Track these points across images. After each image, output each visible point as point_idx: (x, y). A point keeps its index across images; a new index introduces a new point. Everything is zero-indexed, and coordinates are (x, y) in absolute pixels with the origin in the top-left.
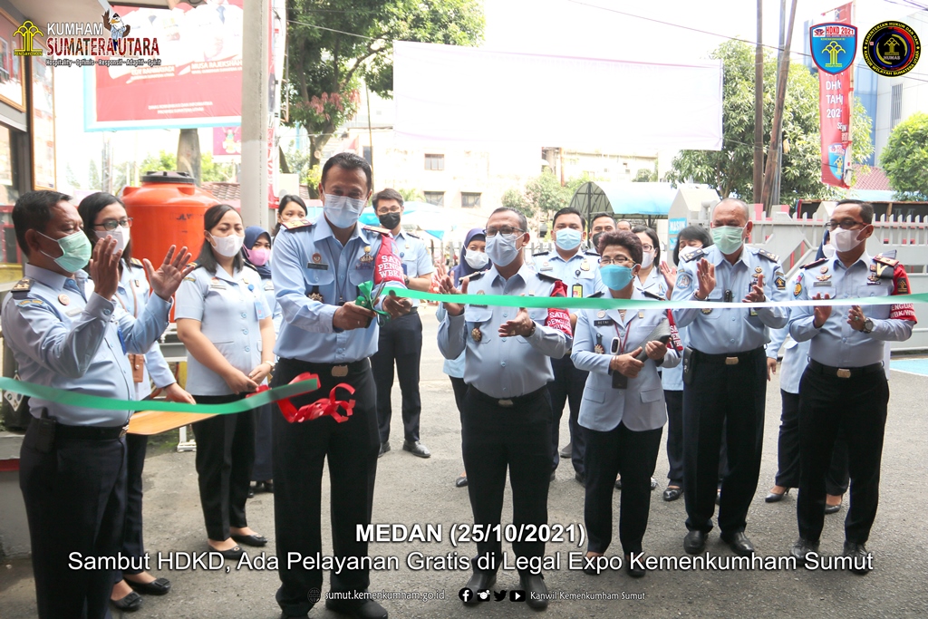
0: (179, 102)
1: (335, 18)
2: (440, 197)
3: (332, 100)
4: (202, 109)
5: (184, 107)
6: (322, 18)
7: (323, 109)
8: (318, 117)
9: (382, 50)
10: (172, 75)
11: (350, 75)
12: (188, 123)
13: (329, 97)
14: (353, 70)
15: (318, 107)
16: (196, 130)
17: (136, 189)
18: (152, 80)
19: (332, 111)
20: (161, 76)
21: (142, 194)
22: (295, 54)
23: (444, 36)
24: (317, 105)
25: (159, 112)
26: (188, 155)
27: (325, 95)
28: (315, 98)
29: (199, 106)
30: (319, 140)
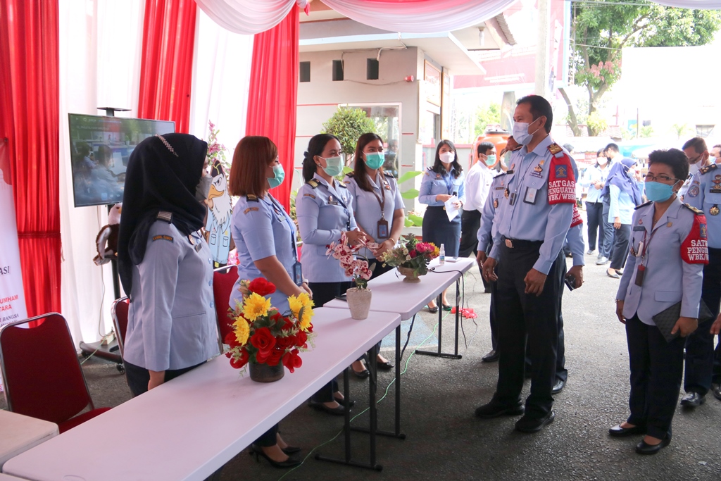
0: (504, 75)
1: (608, 10)
2: (710, 129)
3: (606, 66)
4: (518, 79)
5: (506, 78)
6: (599, 11)
7: (599, 73)
8: (595, 79)
9: (645, 26)
10: (499, 58)
11: (620, 47)
12: (508, 88)
13: (604, 64)
14: (623, 44)
15: (596, 72)
16: (514, 92)
17: (483, 138)
18: (487, 62)
19: (606, 74)
20: (493, 59)
21: (486, 140)
22: (581, 36)
23: (695, 11)
24: (594, 71)
25: (491, 82)
26: (508, 108)
27: (601, 63)
28: (594, 66)
29: (515, 77)
30: (596, 95)
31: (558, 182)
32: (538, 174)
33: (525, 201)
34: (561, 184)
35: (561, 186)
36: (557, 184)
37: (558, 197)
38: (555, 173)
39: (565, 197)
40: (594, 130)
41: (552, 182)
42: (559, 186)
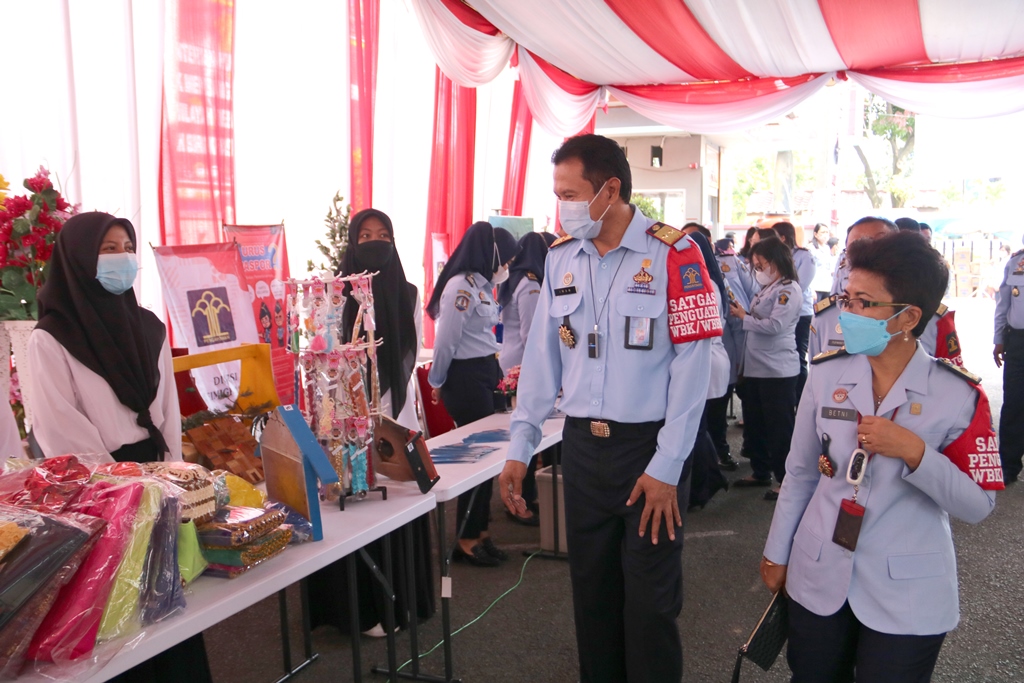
7: (906, 121)
8: (901, 130)
15: (900, 122)
24: (900, 119)
28: (899, 113)
30: (903, 150)
31: (690, 298)
32: (642, 286)
33: (628, 346)
34: (695, 302)
35: (698, 307)
36: (688, 303)
37: (695, 328)
38: (682, 282)
39: (707, 327)
40: (899, 198)
41: (677, 299)
42: (692, 306)
